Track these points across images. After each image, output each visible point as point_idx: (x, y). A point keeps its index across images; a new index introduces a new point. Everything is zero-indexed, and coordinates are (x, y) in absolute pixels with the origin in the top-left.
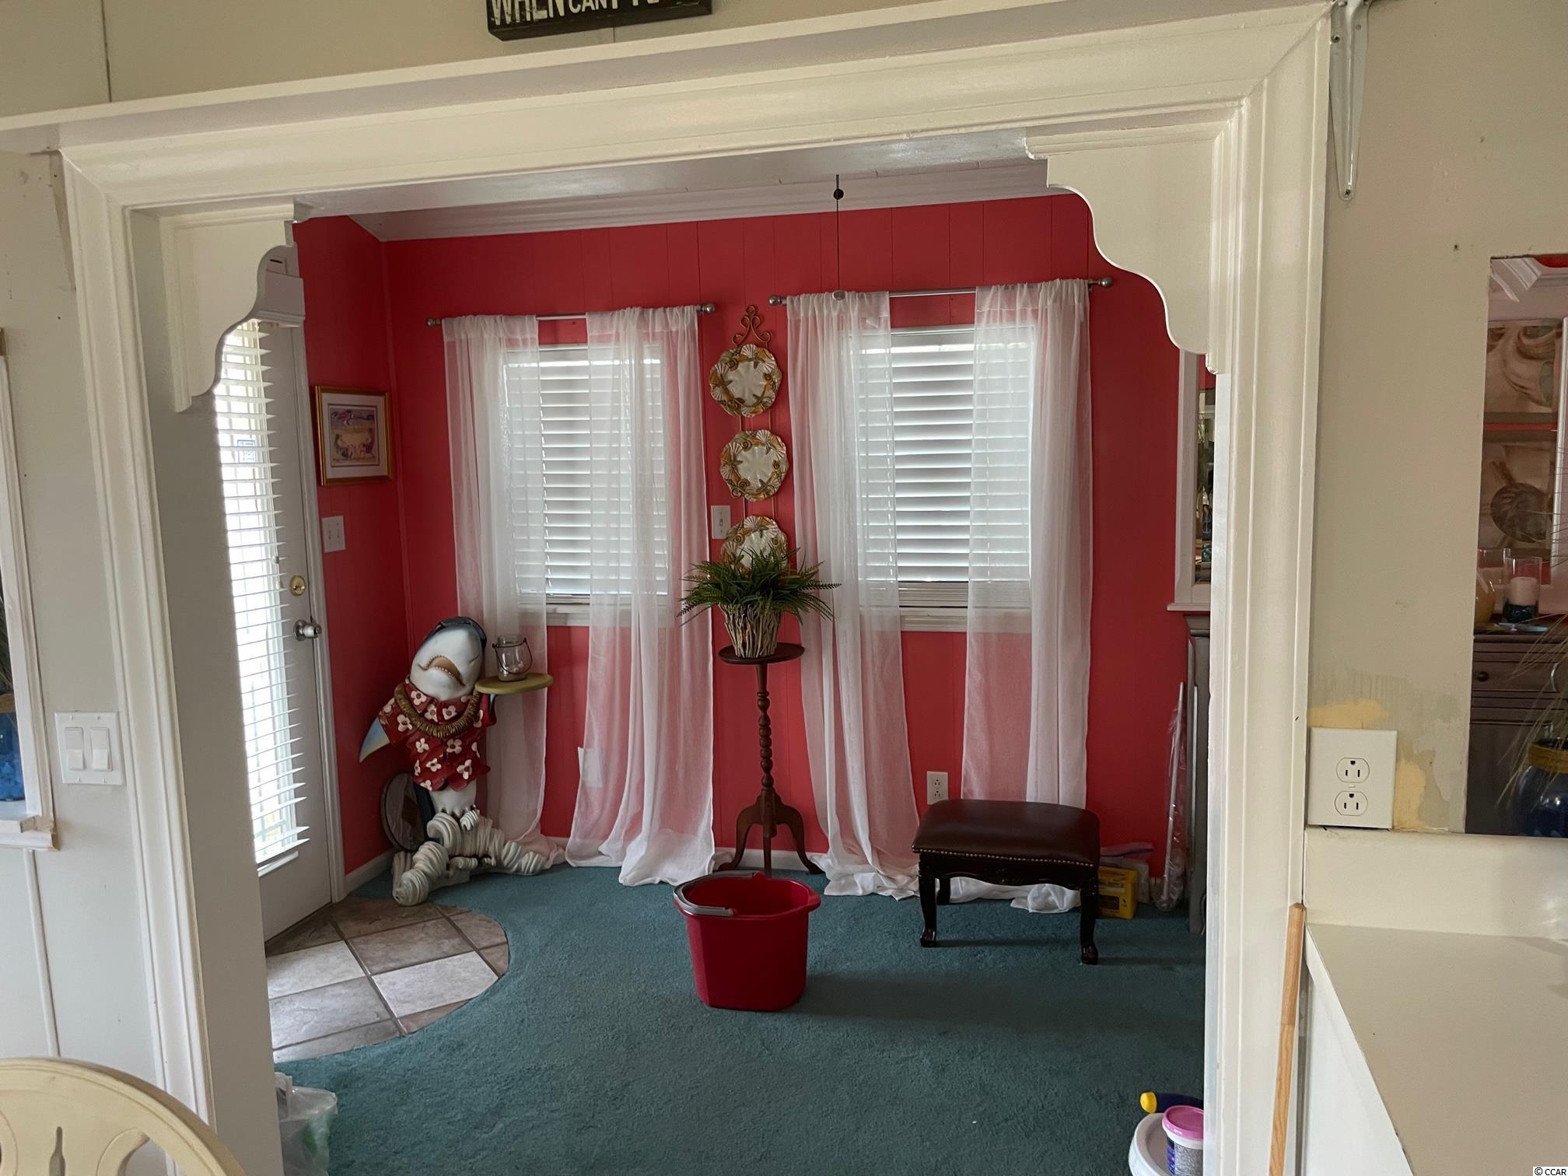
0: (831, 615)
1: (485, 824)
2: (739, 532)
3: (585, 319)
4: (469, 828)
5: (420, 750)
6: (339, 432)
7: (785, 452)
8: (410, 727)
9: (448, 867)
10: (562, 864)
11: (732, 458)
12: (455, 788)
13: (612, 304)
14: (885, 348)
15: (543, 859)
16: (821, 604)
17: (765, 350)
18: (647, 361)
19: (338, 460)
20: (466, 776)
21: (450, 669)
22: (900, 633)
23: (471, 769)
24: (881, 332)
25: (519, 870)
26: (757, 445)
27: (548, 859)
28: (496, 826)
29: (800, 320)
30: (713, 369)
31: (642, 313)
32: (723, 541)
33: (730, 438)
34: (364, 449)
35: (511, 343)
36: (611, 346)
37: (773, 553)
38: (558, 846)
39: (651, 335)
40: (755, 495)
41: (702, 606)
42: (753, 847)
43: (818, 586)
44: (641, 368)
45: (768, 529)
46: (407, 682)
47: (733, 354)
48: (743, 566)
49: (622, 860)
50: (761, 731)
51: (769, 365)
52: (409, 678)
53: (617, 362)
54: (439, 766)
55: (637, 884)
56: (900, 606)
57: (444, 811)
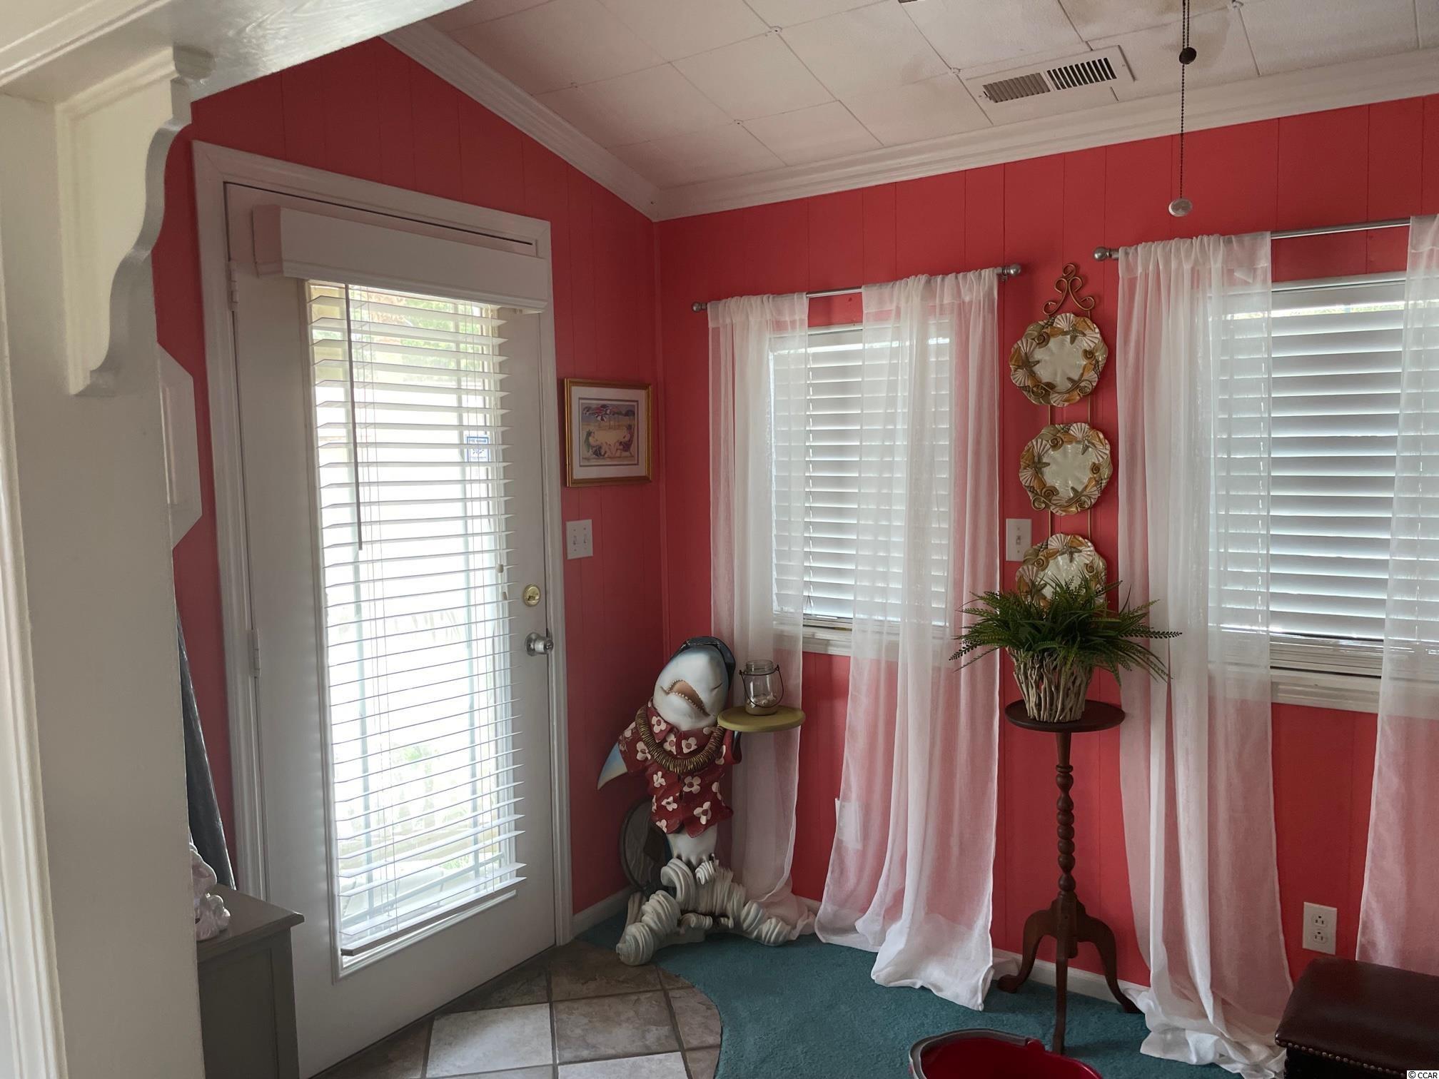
0: (1165, 673)
1: (724, 878)
2: (1041, 554)
3: (861, 293)
4: (703, 882)
5: (657, 785)
6: (592, 428)
7: (1108, 452)
8: (649, 757)
9: (680, 923)
10: (811, 935)
11: (1036, 459)
12: (692, 834)
13: (896, 274)
14: (1263, 310)
15: (788, 928)
16: (1152, 658)
17: (1086, 319)
18: (932, 342)
19: (588, 459)
20: (703, 820)
21: (692, 697)
22: (1270, 705)
23: (710, 813)
24: (1258, 288)
25: (759, 937)
26: (1070, 442)
27: (794, 927)
28: (738, 880)
29: (1136, 278)
30: (1016, 346)
31: (928, 282)
32: (1019, 564)
33: (1035, 433)
34: (621, 447)
35: (779, 326)
36: (889, 325)
37: (1086, 583)
38: (809, 911)
39: (938, 310)
40: (1065, 508)
41: (988, 647)
42: (1046, 958)
43: (1148, 633)
44: (923, 350)
45: (1080, 551)
46: (650, 705)
47: (1043, 327)
48: (1045, 598)
49: (881, 944)
50: (1060, 817)
51: (1091, 338)
52: (652, 701)
53: (895, 344)
54: (675, 806)
55: (892, 984)
56: (1272, 667)
57: (679, 857)
